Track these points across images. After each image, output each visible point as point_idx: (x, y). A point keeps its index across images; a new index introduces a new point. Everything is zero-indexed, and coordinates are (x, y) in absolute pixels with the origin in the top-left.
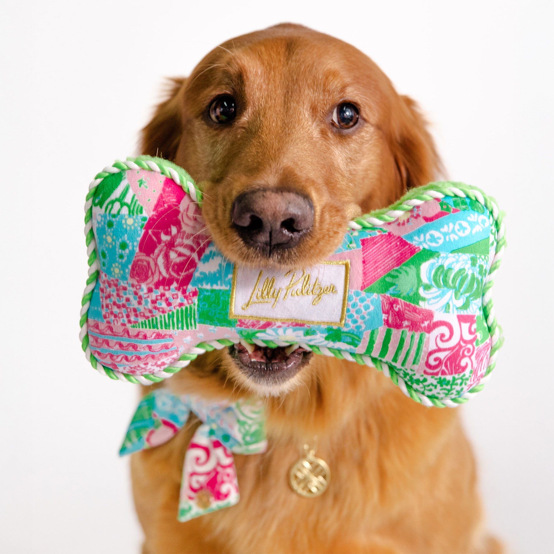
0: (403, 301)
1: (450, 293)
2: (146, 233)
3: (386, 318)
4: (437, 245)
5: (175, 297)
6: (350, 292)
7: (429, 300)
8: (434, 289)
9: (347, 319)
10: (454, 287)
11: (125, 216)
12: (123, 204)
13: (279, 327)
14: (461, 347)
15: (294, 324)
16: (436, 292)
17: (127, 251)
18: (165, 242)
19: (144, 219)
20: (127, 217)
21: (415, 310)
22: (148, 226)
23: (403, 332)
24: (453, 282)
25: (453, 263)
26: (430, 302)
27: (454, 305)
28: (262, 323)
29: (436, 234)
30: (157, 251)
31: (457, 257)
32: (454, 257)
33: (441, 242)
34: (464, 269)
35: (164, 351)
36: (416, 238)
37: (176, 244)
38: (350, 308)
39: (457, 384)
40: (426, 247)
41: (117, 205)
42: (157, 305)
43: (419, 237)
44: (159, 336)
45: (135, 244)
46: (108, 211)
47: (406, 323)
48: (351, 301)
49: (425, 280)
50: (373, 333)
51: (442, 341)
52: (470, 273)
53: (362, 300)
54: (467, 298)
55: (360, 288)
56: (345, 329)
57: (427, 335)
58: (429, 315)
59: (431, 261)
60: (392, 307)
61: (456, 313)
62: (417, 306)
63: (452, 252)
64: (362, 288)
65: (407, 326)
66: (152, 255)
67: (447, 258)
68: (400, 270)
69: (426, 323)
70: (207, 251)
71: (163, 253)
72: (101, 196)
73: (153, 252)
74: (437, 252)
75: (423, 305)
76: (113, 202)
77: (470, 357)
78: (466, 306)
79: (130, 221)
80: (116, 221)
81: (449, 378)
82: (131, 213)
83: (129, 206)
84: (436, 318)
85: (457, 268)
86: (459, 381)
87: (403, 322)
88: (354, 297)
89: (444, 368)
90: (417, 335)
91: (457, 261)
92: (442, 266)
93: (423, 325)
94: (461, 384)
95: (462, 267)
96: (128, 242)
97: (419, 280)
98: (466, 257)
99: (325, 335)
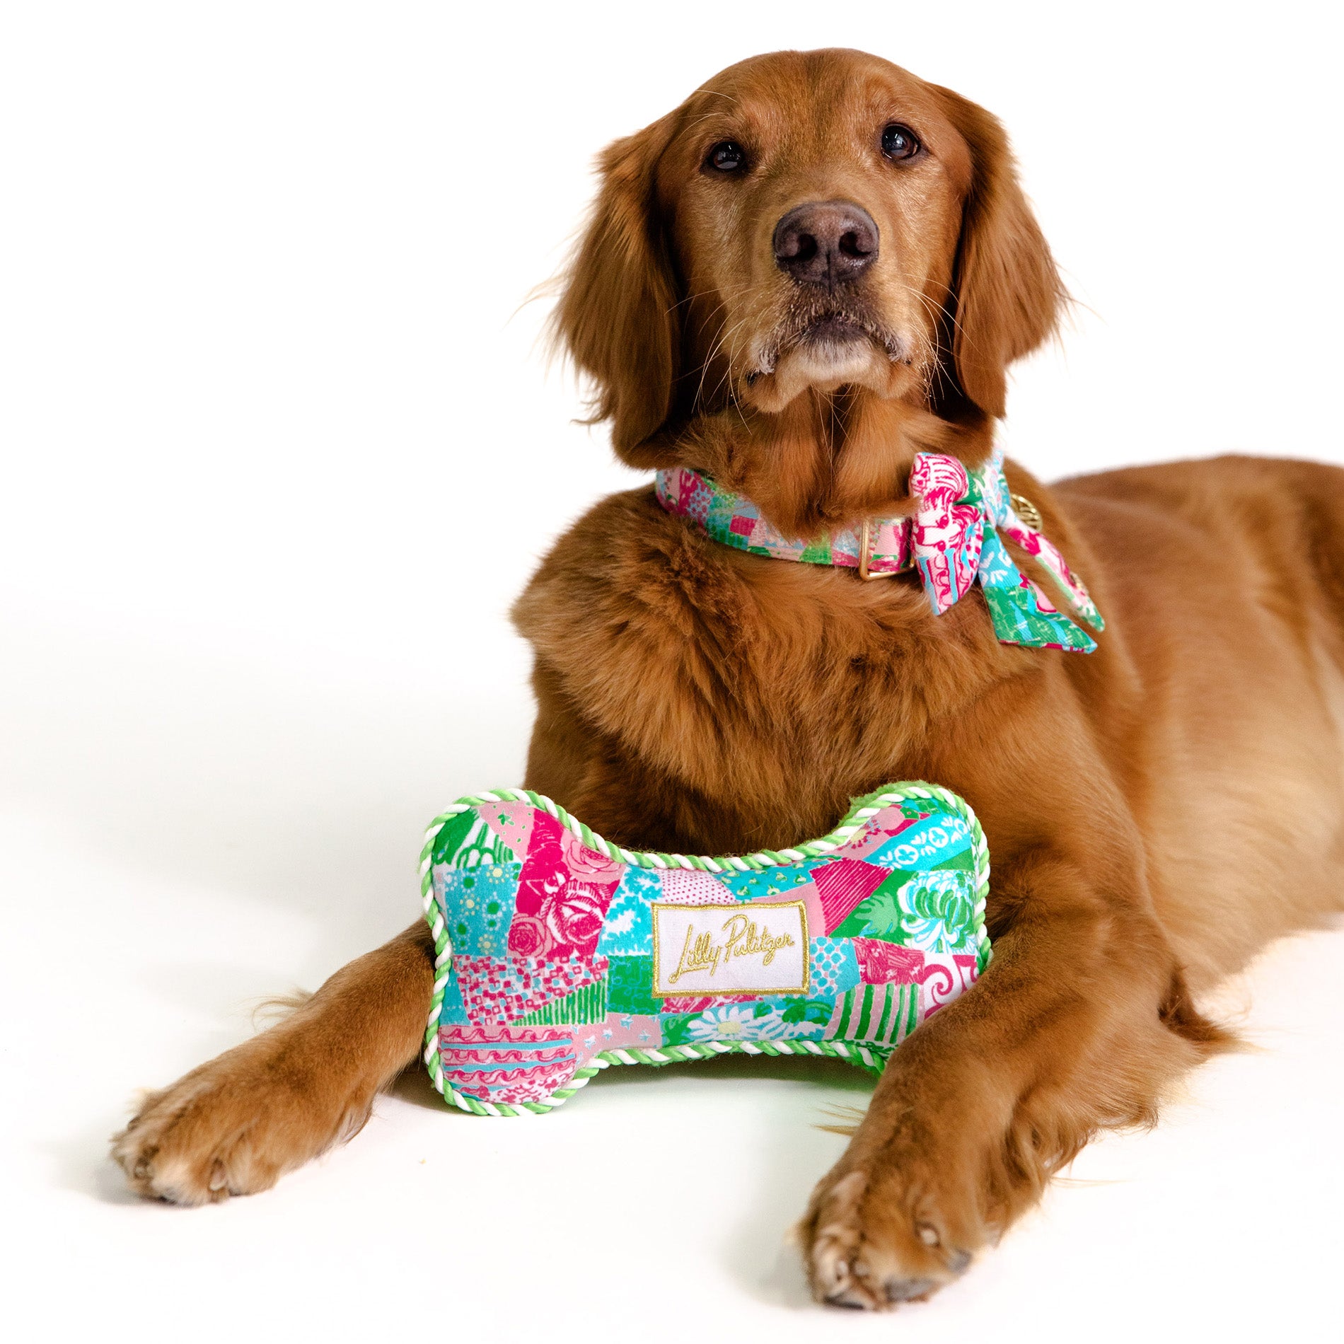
0: (882, 941)
1: (940, 924)
2: (523, 886)
3: (863, 971)
4: (912, 863)
5: (577, 971)
6: (811, 942)
7: (916, 936)
8: (920, 921)
9: (812, 980)
10: (944, 916)
11: (488, 866)
12: (482, 852)
13: (721, 1004)
15: (741, 997)
16: (923, 924)
17: (500, 914)
18: (552, 895)
19: (516, 866)
20: (491, 867)
21: (901, 952)
22: (523, 876)
23: (888, 986)
24: (941, 909)
25: (937, 883)
26: (918, 939)
27: (947, 942)
28: (697, 1000)
29: (908, 849)
30: (543, 908)
31: (940, 875)
32: (936, 875)
33: (916, 857)
34: (951, 891)
35: (558, 1060)
36: (882, 858)
37: (567, 897)
38: (815, 963)
40: (899, 867)
41: (474, 855)
42: (552, 985)
43: (886, 855)
44: (554, 1036)
45: (510, 902)
46: (462, 866)
47: (891, 973)
48: (814, 952)
49: (906, 909)
50: (848, 995)
51: (942, 994)
52: (959, 895)
53: (829, 950)
54: (962, 932)
55: (824, 934)
56: (811, 997)
57: (919, 986)
58: (919, 957)
59: (910, 883)
60: (870, 952)
61: (951, 952)
62: (903, 947)
63: (933, 869)
64: (827, 933)
65: (893, 978)
66: (537, 915)
67: (927, 877)
68: (873, 901)
69: (916, 970)
70: (613, 904)
71: (552, 910)
72: (446, 847)
73: (539, 909)
74: (914, 872)
75: (909, 944)
76: (467, 851)
78: (961, 943)
79: (498, 872)
80: (477, 876)
82: (497, 861)
83: (492, 852)
84: (928, 962)
85: (942, 890)
87: (887, 973)
88: (818, 947)
90: (907, 989)
91: (941, 881)
92: (924, 889)
93: (913, 973)
95: (948, 888)
96: (499, 901)
97: (899, 911)
98: (950, 874)
99: (782, 1012)
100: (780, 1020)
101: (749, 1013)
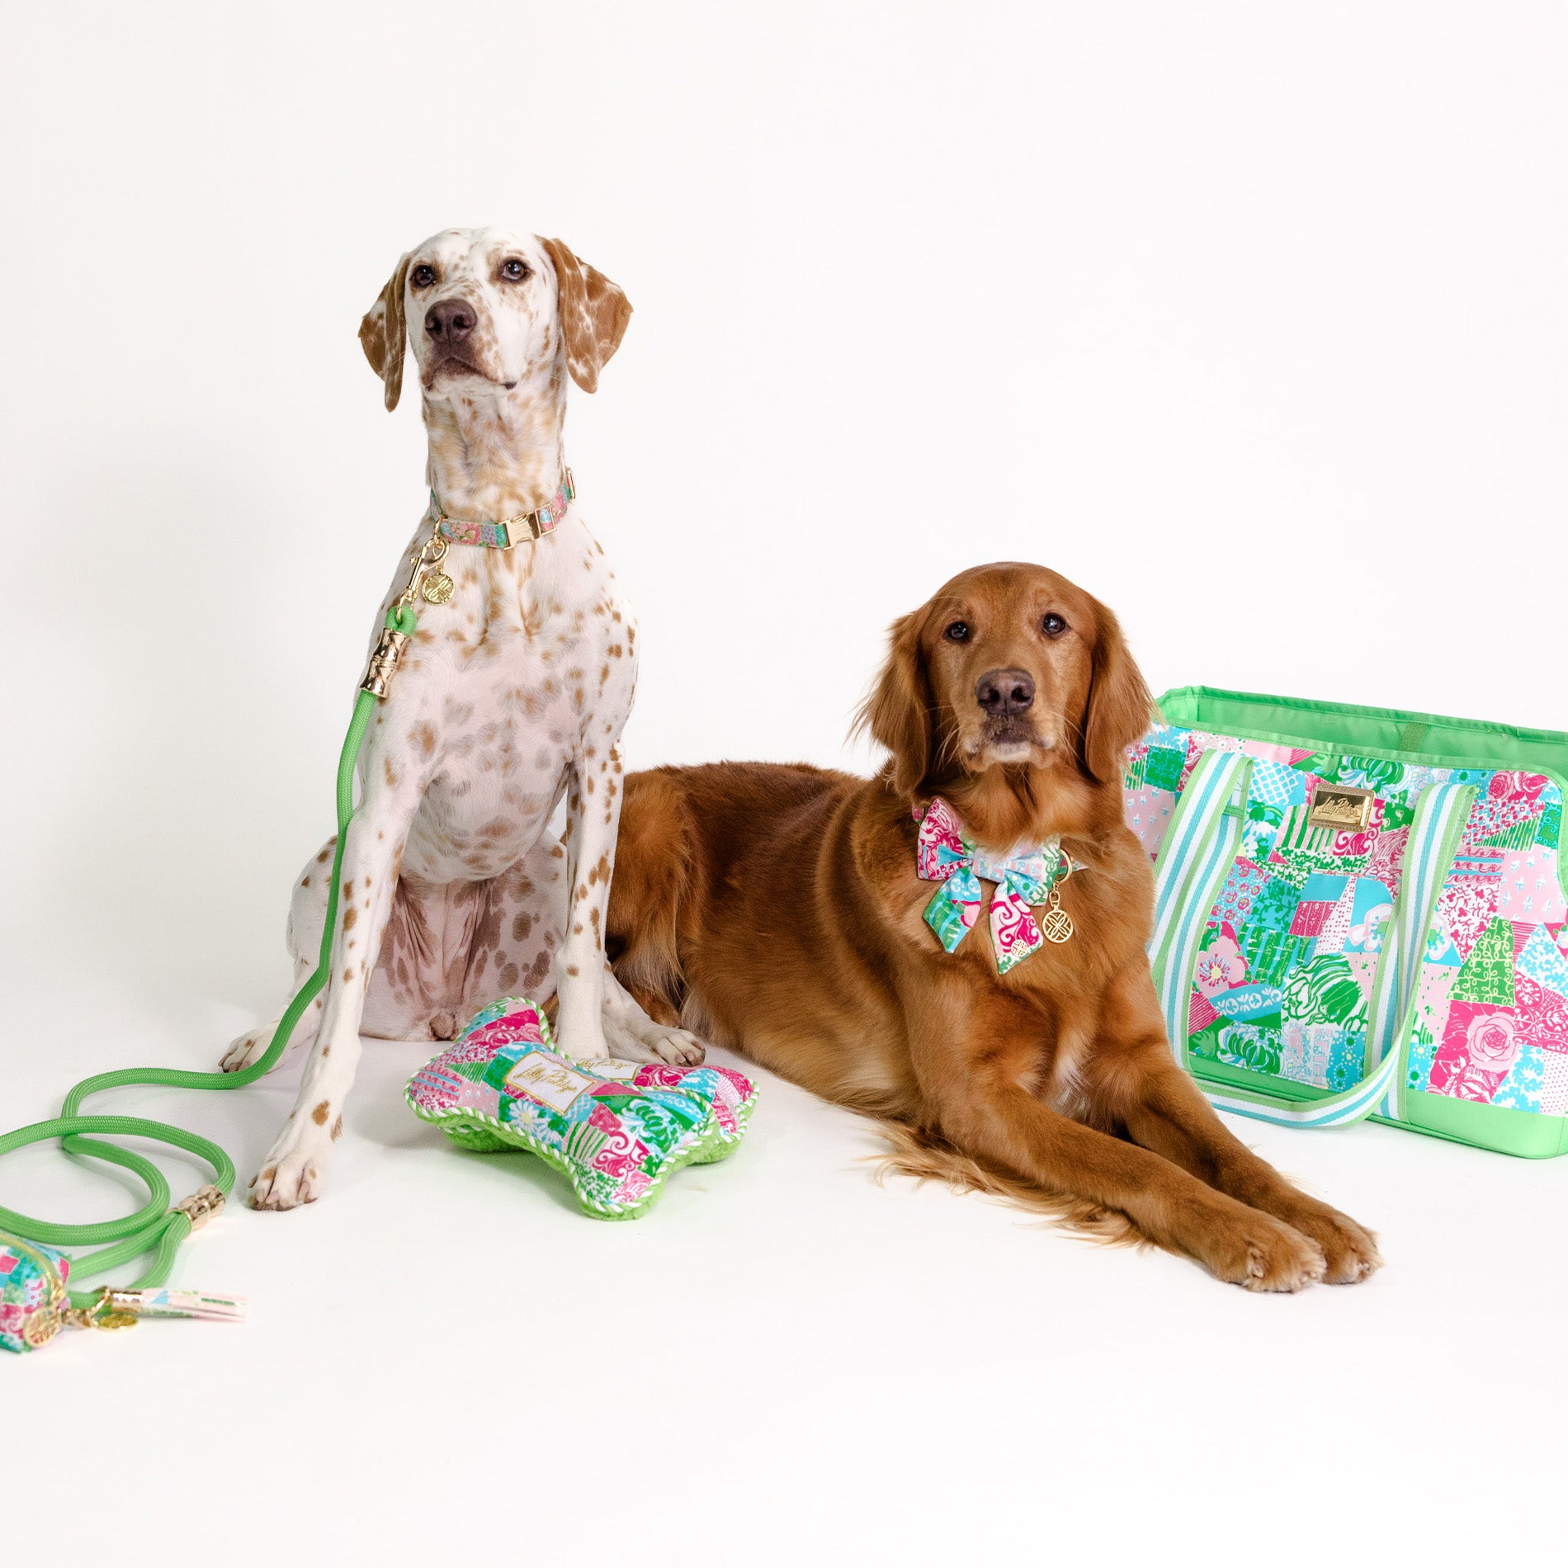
0: (609, 1109)
3: (592, 1117)
5: (482, 1052)
7: (627, 1117)
8: (634, 1114)
10: (648, 1122)
14: (626, 1159)
16: (634, 1116)
23: (597, 1129)
24: (649, 1119)
26: (625, 1119)
27: (639, 1132)
35: (450, 1091)
38: (577, 1103)
39: (608, 1184)
42: (469, 1054)
44: (455, 1078)
47: (601, 1123)
49: (631, 1106)
50: (579, 1124)
51: (616, 1147)
53: (587, 1101)
54: (652, 1138)
55: (590, 1094)
56: (565, 1118)
57: (609, 1137)
58: (619, 1125)
60: (601, 1110)
61: (637, 1137)
62: (616, 1116)
65: (601, 1127)
69: (613, 1129)
75: (619, 1117)
77: (628, 1171)
81: (606, 1175)
84: (622, 1130)
85: (657, 1114)
86: (611, 1183)
89: (606, 1166)
90: (603, 1135)
92: (648, 1107)
93: (610, 1129)
94: (611, 1187)
97: (628, 1105)
98: (669, 1114)
99: (549, 1120)
100: (546, 1126)
101: (537, 1112)
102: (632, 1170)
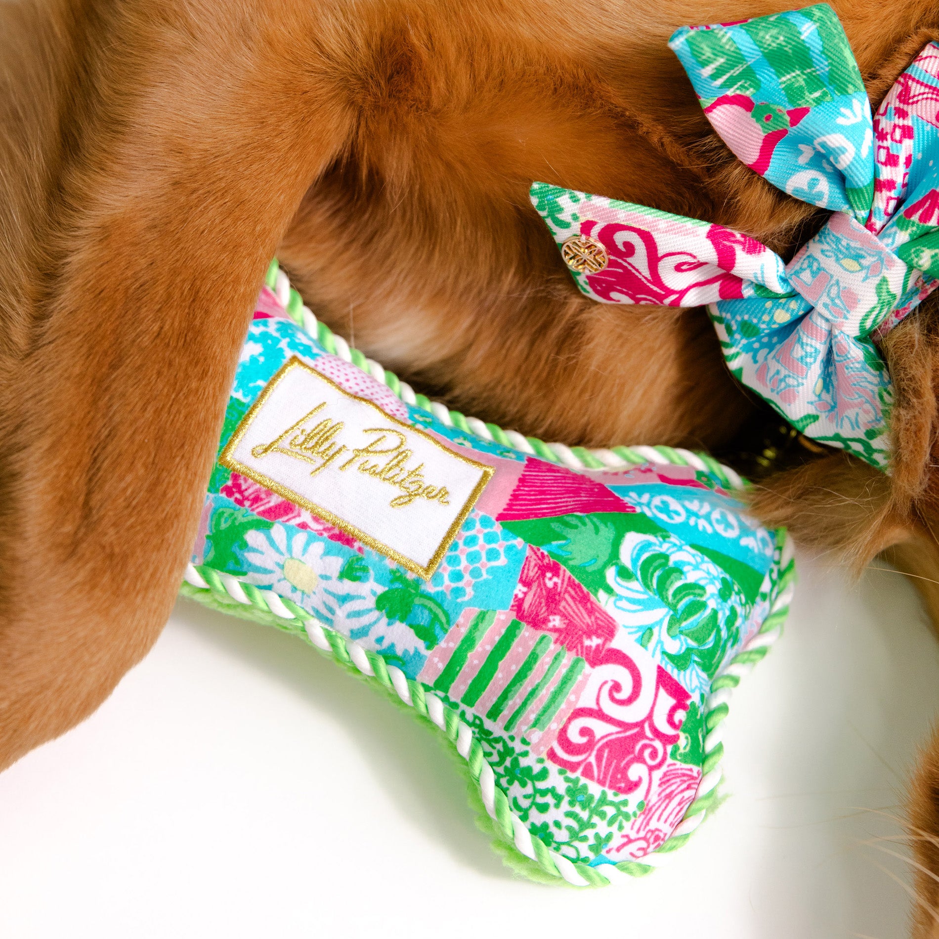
0: (568, 573)
1: (661, 613)
3: (521, 596)
4: (670, 521)
6: (473, 515)
7: (621, 598)
8: (636, 585)
9: (445, 564)
10: (673, 607)
13: (303, 526)
14: (641, 735)
15: (336, 532)
16: (637, 592)
21: (584, 600)
23: (543, 638)
24: (675, 595)
25: (689, 564)
26: (619, 604)
27: (660, 642)
28: (275, 500)
29: (674, 505)
31: (699, 559)
32: (694, 556)
33: (678, 520)
36: (633, 494)
38: (461, 543)
39: (602, 815)
40: (649, 513)
43: (640, 495)
47: (556, 621)
48: (469, 529)
49: (625, 558)
50: (482, 616)
51: (613, 699)
52: (711, 604)
53: (490, 538)
54: (689, 650)
55: (496, 516)
56: (431, 589)
57: (587, 667)
58: (608, 629)
59: (650, 538)
60: (543, 575)
61: (659, 660)
62: (592, 597)
63: (693, 546)
64: (501, 517)
65: (555, 630)
67: (680, 549)
68: (587, 520)
69: (594, 642)
74: (666, 531)
75: (602, 599)
77: (651, 769)
78: (681, 661)
81: (595, 789)
84: (617, 643)
85: (691, 577)
86: (610, 811)
87: (551, 618)
88: (478, 525)
89: (592, 759)
90: (568, 658)
91: (696, 567)
92: (666, 557)
93: (587, 642)
94: (611, 823)
95: (702, 583)
97: (614, 556)
98: (715, 570)
99: (380, 589)
100: (371, 603)
101: (336, 563)
102: (660, 765)
